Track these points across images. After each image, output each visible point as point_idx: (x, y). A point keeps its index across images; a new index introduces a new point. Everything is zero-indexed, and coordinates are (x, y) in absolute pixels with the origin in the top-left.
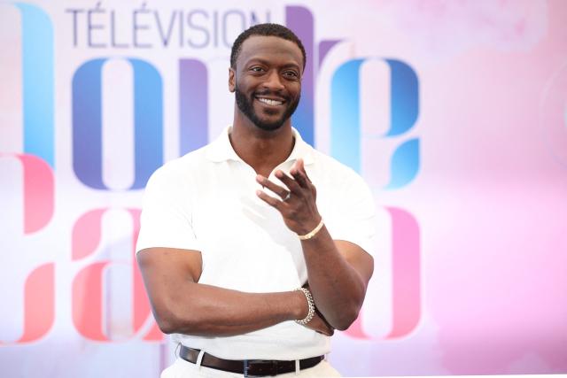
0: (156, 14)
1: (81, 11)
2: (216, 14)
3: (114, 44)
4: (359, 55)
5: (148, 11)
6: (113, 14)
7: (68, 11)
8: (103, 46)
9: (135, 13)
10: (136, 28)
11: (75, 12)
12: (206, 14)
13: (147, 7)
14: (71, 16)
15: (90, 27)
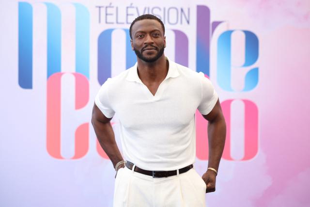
0: (137, 8)
1: (103, 7)
2: (164, 9)
3: (117, 23)
4: (231, 28)
5: (133, 7)
6: (117, 8)
7: (97, 7)
8: (112, 23)
9: (127, 8)
10: (127, 15)
11: (100, 7)
12: (160, 9)
13: (133, 5)
14: (98, 9)
15: (107, 14)
